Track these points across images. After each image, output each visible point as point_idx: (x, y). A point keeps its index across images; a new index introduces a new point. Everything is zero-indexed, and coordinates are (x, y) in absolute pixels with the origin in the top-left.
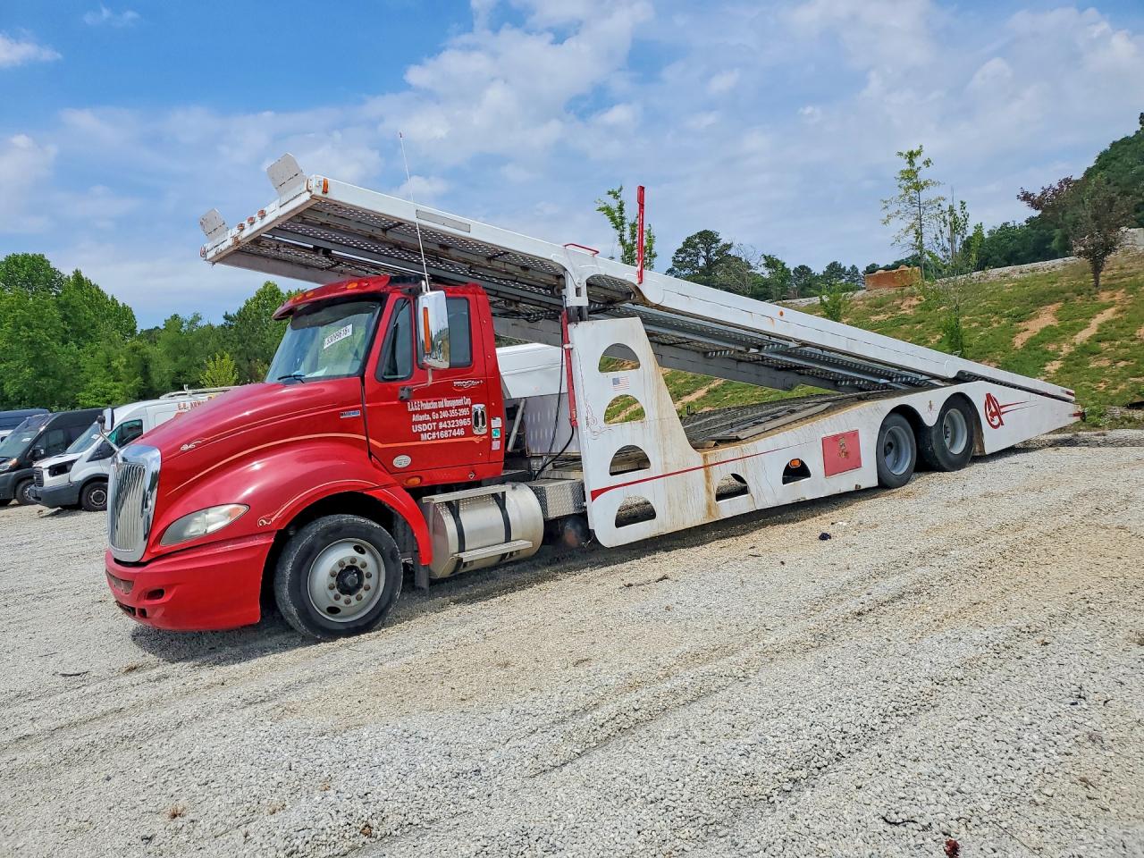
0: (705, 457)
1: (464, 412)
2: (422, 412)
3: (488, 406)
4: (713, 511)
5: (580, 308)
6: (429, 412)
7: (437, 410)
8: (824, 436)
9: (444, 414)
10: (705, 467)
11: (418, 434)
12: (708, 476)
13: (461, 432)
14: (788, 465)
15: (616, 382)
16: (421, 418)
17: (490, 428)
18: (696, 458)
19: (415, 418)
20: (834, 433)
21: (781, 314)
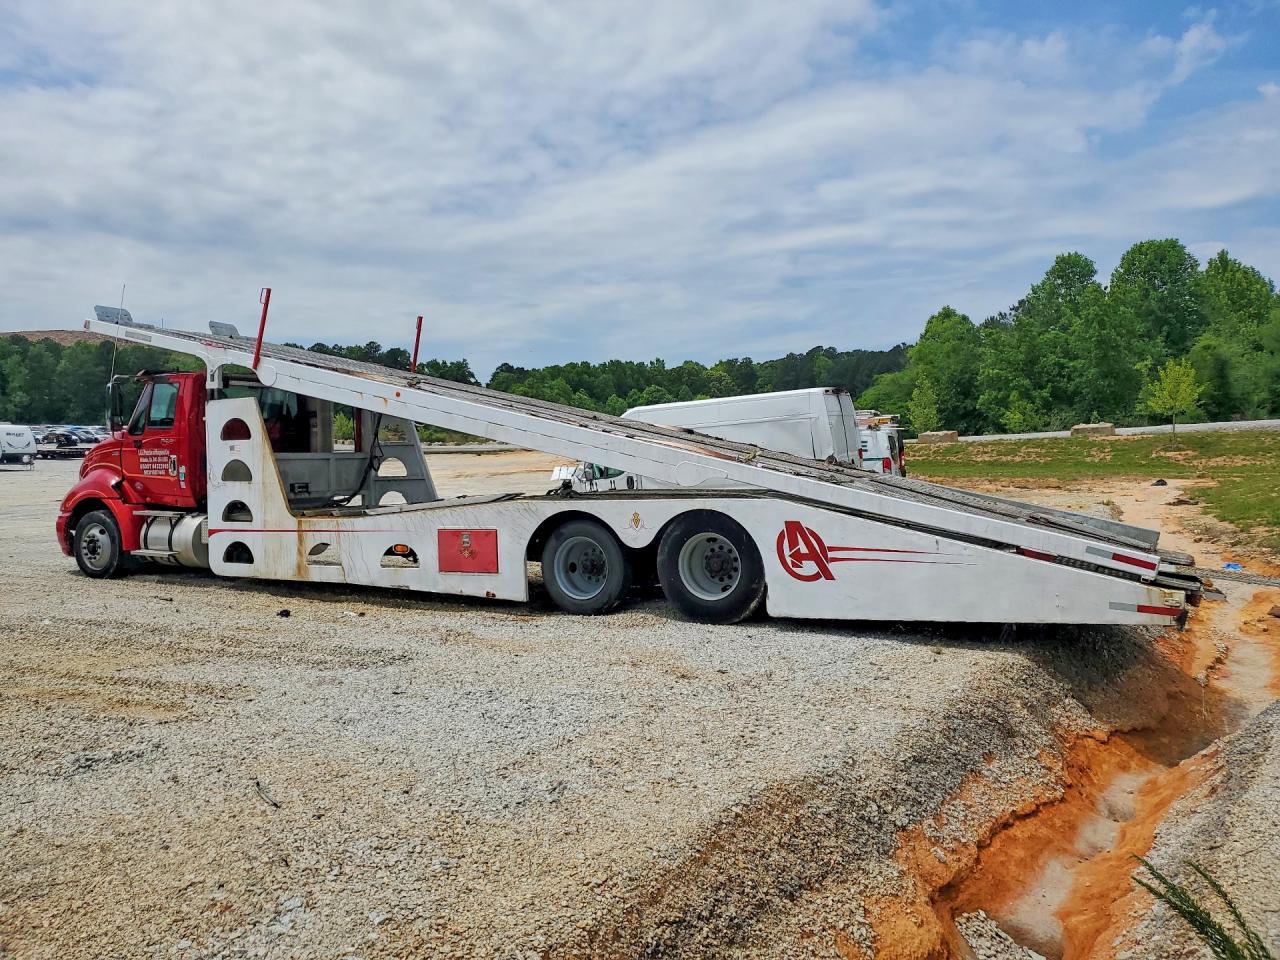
0: (300, 523)
1: (165, 459)
2: (145, 457)
3: (178, 457)
4: (302, 572)
5: (212, 390)
6: (148, 457)
7: (152, 456)
8: (442, 527)
9: (155, 460)
10: (298, 531)
11: (143, 470)
12: (301, 540)
13: (163, 472)
14: (391, 548)
15: (232, 448)
16: (146, 460)
17: (178, 472)
18: (292, 522)
19: (142, 460)
20: (456, 527)
21: (398, 395)
